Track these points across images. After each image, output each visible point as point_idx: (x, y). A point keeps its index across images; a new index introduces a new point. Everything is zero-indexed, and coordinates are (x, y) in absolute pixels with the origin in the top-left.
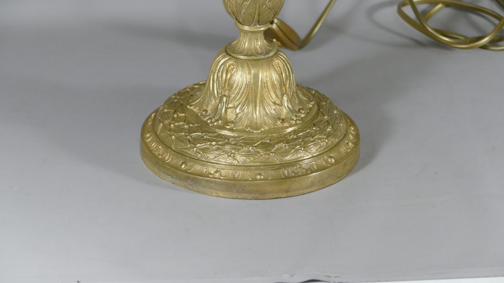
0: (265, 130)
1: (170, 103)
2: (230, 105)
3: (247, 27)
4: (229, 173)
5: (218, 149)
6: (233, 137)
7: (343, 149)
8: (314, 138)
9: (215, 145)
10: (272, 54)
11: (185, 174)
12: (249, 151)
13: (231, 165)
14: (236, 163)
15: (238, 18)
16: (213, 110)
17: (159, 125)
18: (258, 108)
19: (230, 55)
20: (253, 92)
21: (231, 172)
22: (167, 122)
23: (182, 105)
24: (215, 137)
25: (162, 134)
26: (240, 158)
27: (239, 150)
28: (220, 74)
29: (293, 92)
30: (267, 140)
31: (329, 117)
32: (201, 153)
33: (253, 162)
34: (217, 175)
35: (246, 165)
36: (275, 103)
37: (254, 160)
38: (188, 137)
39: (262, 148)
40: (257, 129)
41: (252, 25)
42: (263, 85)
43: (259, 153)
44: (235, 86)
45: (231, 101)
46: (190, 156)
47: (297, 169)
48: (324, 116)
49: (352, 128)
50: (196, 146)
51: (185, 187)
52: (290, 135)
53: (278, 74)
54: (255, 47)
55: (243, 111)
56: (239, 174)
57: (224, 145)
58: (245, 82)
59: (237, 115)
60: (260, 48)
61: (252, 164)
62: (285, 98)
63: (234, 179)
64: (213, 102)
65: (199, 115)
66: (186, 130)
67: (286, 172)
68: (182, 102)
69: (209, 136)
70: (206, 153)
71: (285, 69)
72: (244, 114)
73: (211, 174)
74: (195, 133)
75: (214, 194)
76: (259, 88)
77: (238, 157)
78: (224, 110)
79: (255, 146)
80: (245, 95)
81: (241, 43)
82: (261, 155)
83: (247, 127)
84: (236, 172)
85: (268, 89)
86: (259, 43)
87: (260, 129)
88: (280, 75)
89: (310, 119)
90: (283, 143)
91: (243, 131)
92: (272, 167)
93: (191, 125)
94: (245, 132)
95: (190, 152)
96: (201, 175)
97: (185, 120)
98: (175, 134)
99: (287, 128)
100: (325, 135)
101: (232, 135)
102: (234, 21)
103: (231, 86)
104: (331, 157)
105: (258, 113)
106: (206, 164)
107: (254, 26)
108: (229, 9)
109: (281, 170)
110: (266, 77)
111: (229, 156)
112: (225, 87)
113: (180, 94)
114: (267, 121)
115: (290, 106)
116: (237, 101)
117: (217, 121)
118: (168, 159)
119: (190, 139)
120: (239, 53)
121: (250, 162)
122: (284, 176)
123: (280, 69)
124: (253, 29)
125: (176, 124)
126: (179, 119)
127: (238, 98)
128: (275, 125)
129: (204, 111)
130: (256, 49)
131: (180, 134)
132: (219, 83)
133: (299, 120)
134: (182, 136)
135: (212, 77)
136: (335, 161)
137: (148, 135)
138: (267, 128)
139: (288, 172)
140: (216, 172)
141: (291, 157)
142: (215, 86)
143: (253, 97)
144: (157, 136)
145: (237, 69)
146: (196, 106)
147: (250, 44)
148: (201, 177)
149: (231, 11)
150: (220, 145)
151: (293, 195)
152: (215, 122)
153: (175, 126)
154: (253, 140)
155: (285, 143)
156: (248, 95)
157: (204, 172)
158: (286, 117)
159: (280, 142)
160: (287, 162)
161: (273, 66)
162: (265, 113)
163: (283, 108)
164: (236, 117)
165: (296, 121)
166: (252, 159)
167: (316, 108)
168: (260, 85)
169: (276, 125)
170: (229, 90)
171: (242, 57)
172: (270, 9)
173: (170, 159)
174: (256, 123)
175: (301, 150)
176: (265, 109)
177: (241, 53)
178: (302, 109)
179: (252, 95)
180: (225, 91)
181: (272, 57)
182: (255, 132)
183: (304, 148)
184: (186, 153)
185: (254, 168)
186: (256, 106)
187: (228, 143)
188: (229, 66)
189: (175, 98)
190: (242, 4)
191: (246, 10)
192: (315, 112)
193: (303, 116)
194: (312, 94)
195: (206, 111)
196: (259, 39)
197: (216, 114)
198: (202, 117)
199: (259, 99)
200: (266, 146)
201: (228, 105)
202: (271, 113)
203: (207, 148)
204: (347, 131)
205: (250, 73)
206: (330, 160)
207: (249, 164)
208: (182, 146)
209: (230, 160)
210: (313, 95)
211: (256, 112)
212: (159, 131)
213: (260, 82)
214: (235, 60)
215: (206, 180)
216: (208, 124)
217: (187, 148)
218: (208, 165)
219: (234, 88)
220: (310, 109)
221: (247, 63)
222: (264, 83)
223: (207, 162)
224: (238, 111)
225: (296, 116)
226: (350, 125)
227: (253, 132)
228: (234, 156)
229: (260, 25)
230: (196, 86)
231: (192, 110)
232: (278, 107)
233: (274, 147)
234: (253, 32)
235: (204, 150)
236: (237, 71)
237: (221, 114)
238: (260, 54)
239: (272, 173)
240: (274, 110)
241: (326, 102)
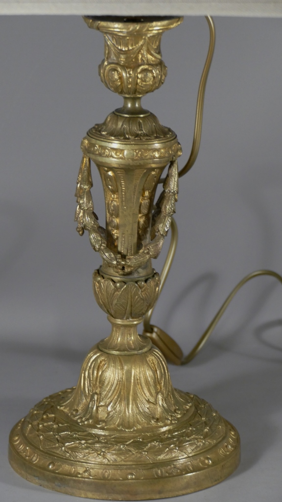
0: (138, 429)
1: (40, 406)
2: (102, 404)
3: (119, 320)
4: (98, 472)
5: (87, 448)
6: (104, 436)
7: (221, 451)
8: (190, 438)
9: (85, 443)
10: (145, 350)
11: (53, 474)
12: (120, 450)
13: (101, 464)
14: (105, 461)
15: (109, 310)
16: (83, 409)
17: (28, 426)
18: (130, 406)
19: (101, 351)
20: (126, 389)
21: (100, 471)
22: (35, 423)
23: (52, 407)
24: (85, 436)
25: (30, 435)
26: (111, 457)
27: (109, 448)
28: (91, 372)
29: (169, 391)
30: (139, 439)
31: (207, 419)
32: (70, 452)
33: (124, 461)
34: (86, 474)
35: (117, 464)
36: (148, 402)
37: (125, 458)
38: (57, 436)
39: (134, 447)
40: (129, 428)
41: (125, 318)
42: (136, 382)
43: (130, 451)
44: (106, 382)
45: (103, 399)
46: (58, 455)
47: (170, 469)
48: (201, 417)
49: (233, 433)
50: (64, 445)
51: (53, 489)
52: (164, 435)
53: (152, 370)
54: (128, 342)
55: (115, 409)
56: (109, 473)
57: (94, 443)
58: (117, 378)
59: (108, 413)
60: (133, 343)
61: (123, 463)
62: (160, 397)
63: (104, 478)
64: (84, 401)
65: (69, 415)
66: (54, 429)
67: (159, 471)
68: (53, 404)
69: (79, 435)
70: (75, 452)
71: (160, 366)
72: (116, 412)
73: (79, 474)
74: (64, 432)
75: (83, 495)
76: (132, 384)
77: (109, 456)
78: (95, 408)
79: (127, 445)
80: (117, 392)
81: (114, 338)
82: (133, 454)
83: (118, 426)
84: (106, 472)
85: (141, 385)
86: (132, 338)
87: (133, 427)
88: (155, 372)
89: (187, 420)
90: (157, 442)
91: (115, 430)
92: (144, 467)
93: (60, 425)
94: (117, 430)
95: (58, 452)
96: (70, 475)
97: (54, 420)
98: (43, 434)
99: (162, 427)
100: (202, 435)
101: (103, 434)
102: (106, 315)
103: (102, 382)
104: (208, 459)
105: (130, 412)
106: (75, 464)
107: (126, 319)
108: (101, 301)
109: (154, 470)
110: (140, 373)
111: (98, 454)
112: (96, 384)
113: (51, 397)
114: (140, 420)
115: (165, 405)
116: (108, 399)
117: (87, 420)
118: (36, 460)
119: (59, 439)
120: (111, 349)
121: (121, 461)
122: (157, 475)
123: (154, 366)
124: (126, 322)
125: (45, 424)
126: (48, 420)
127: (110, 395)
128: (148, 424)
129: (74, 410)
130: (129, 344)
131: (48, 433)
132: (90, 380)
133: (175, 420)
134: (51, 435)
135: (83, 375)
136: (213, 462)
137: (17, 438)
138: (139, 427)
139: (161, 472)
140: (85, 472)
141: (164, 457)
142: (86, 383)
143: (126, 394)
144: (25, 437)
145: (109, 364)
146: (66, 407)
147: (123, 338)
148: (69, 477)
149: (102, 303)
150: (90, 444)
151: (167, 497)
152: (86, 421)
153: (43, 426)
154: (124, 438)
155: (159, 442)
156: (120, 392)
157: (73, 472)
158: (160, 416)
159: (153, 441)
160: (160, 461)
161: (146, 361)
162: (138, 411)
163: (158, 406)
164: (108, 416)
165: (171, 421)
166: (123, 458)
167: (193, 409)
168: (132, 381)
169: (150, 424)
170: (101, 387)
171: (114, 352)
172: (143, 300)
173: (38, 460)
174: (129, 422)
175: (176, 449)
176: (138, 408)
177: (114, 349)
178: (178, 410)
179: (124, 391)
180: (97, 388)
181: (146, 352)
182: (127, 430)
183: (179, 447)
184: (54, 452)
185: (125, 467)
186: (128, 404)
187: (98, 442)
188: (101, 362)
189: (46, 401)
190: (114, 294)
191: (118, 301)
192: (192, 413)
193: (179, 416)
194: (190, 397)
195: (77, 411)
196: (132, 335)
197: (86, 413)
198: (72, 416)
199: (132, 396)
200: (138, 445)
201: (99, 403)
202: (145, 412)
203: (76, 447)
204: (226, 434)
205: (122, 369)
206: (206, 461)
207: (121, 463)
208: (50, 445)
209: (99, 459)
210: (192, 399)
211: (128, 410)
212: (28, 432)
213: (133, 378)
214: (107, 355)
215: (75, 481)
216: (78, 423)
217: (55, 448)
218: (77, 464)
219: (106, 384)
220: (187, 410)
221: (119, 358)
222: (137, 380)
223: (76, 461)
224: (109, 409)
225: (171, 416)
226: (230, 430)
227: (125, 431)
228: (104, 455)
229: (133, 318)
230: (69, 390)
231: (62, 410)
232: (152, 406)
233: (147, 445)
234: (125, 326)
235: (74, 449)
236: (108, 367)
237: (92, 413)
238: (134, 349)
239: (145, 472)
240: (147, 408)
241: (205, 405)
